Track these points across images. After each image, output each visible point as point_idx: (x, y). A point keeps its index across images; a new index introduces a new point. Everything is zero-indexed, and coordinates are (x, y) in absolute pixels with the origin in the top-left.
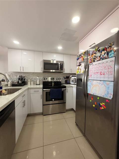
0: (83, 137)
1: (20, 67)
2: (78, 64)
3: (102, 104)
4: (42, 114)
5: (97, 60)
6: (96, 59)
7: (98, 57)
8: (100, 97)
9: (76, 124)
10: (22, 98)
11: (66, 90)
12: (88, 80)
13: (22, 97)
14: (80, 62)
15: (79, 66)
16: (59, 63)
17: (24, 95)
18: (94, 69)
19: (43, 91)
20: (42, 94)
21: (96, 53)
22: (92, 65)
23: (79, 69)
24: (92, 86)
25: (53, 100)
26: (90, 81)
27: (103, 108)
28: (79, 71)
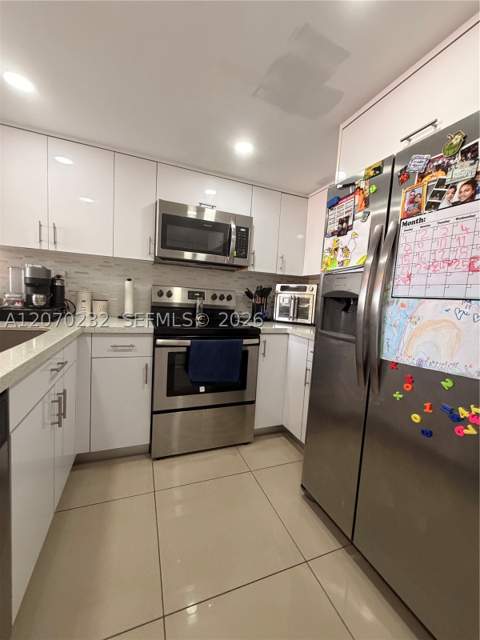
0: (342, 554)
1: (40, 226)
2: (335, 227)
3: (470, 410)
4: (145, 454)
5: (455, 199)
6: (446, 196)
7: (459, 186)
8: (455, 378)
9: (303, 493)
10: (52, 379)
11: (258, 344)
12: (390, 299)
13: (48, 374)
14: (348, 218)
15: (339, 235)
16: (233, 226)
17: (63, 364)
18: (427, 246)
19: (155, 345)
20: (149, 361)
21: (449, 165)
22: (416, 227)
23: (336, 249)
24: (410, 328)
25: (202, 389)
26: (403, 305)
27: (471, 430)
28: (339, 258)
